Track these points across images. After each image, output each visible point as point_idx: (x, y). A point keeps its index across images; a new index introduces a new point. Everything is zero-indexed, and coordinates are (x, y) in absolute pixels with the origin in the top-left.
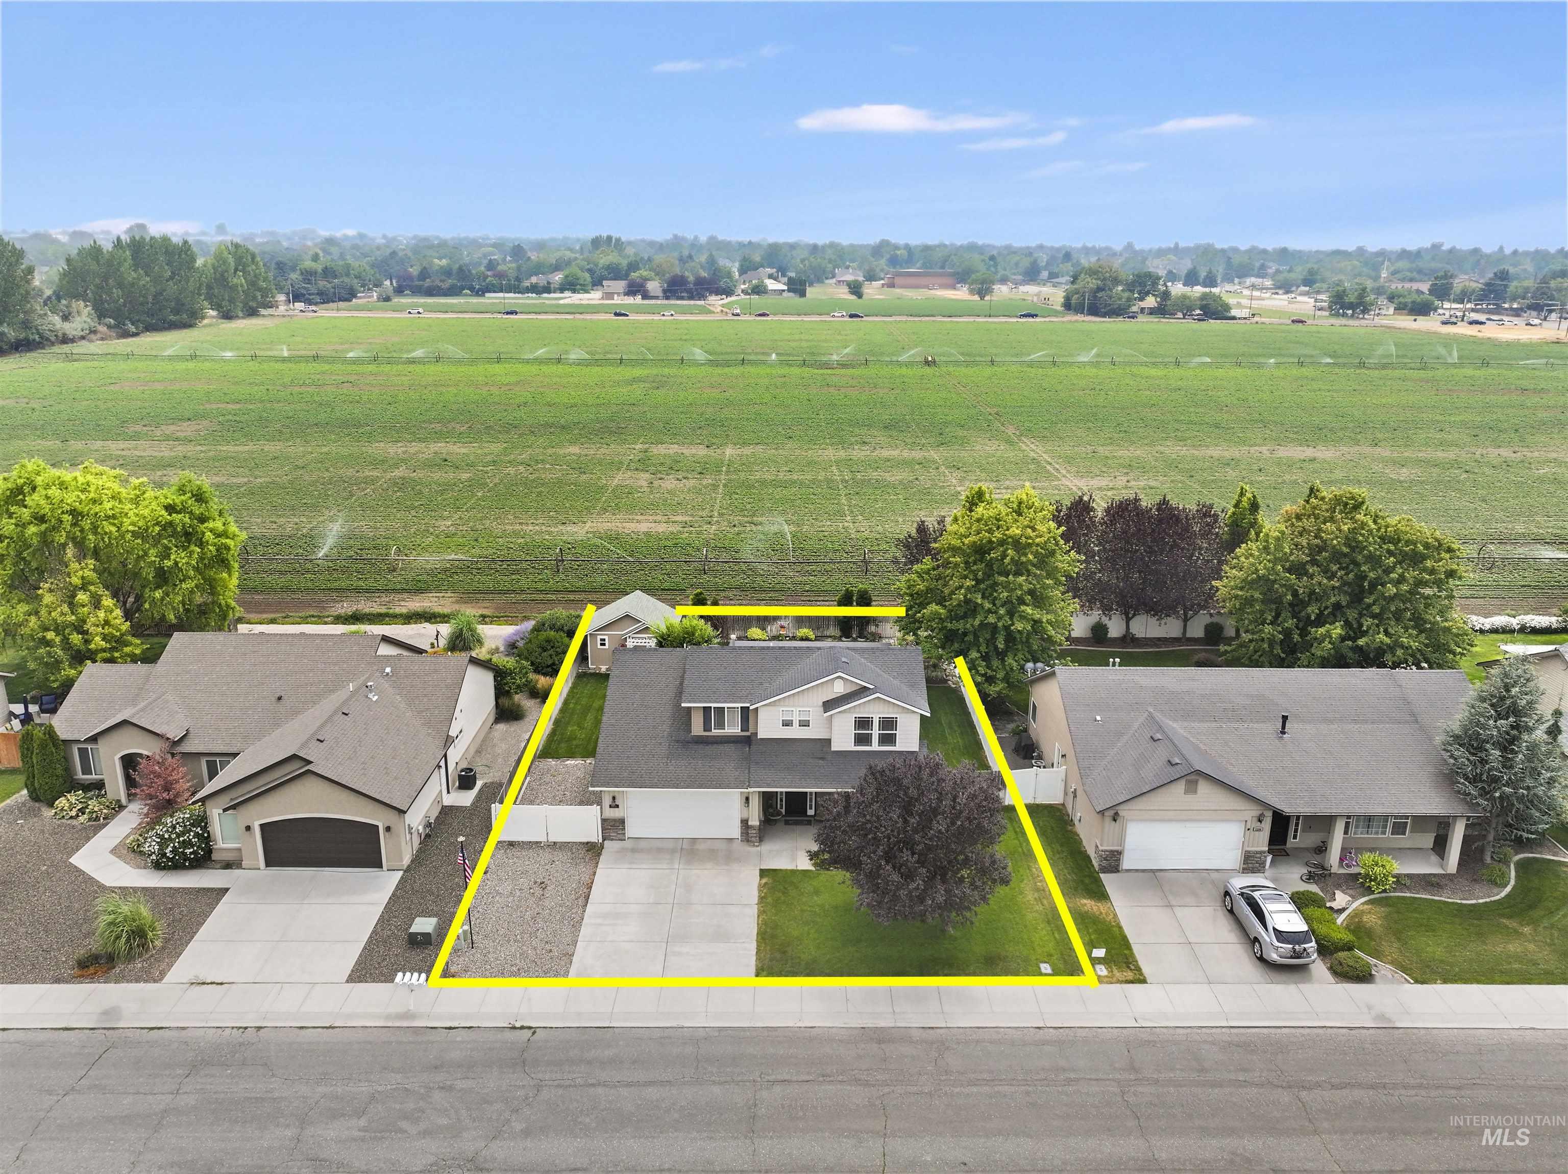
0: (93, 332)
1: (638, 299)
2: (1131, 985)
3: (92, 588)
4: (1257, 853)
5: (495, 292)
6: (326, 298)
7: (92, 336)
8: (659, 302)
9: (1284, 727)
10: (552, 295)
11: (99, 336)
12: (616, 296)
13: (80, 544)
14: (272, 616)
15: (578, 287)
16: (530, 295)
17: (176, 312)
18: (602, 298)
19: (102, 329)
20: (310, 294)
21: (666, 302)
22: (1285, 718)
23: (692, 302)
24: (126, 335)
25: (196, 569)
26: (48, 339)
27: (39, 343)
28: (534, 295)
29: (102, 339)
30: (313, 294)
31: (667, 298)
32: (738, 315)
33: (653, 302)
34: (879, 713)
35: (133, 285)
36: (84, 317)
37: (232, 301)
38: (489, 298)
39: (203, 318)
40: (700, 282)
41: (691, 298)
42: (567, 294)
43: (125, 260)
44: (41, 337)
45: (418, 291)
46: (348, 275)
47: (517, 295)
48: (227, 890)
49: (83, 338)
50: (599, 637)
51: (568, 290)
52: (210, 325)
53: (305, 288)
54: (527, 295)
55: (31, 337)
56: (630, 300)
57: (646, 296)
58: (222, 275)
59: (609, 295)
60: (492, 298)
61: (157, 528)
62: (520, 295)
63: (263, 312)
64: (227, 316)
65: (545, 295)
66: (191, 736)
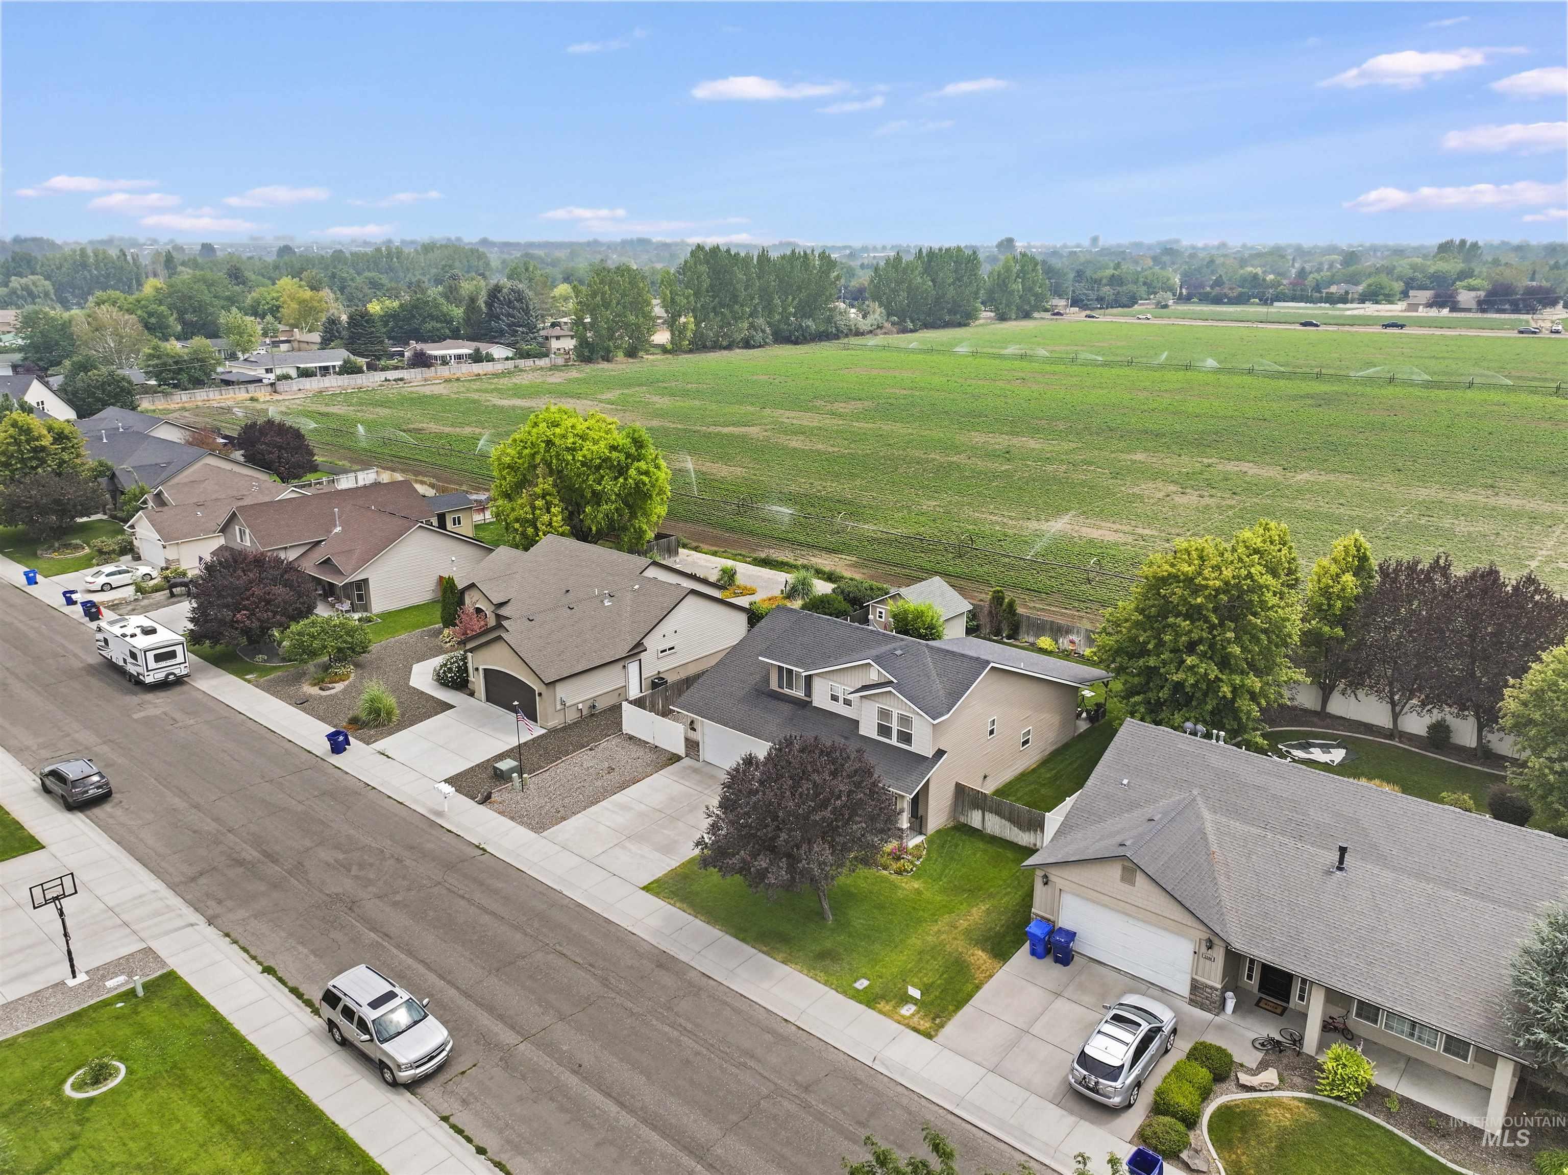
0: (880, 327)
1: (1445, 312)
2: (915, 1034)
3: (548, 498)
4: (1207, 986)
5: (1284, 301)
6: (1104, 303)
7: (878, 331)
8: (1470, 315)
9: (1341, 861)
10: (1349, 306)
11: (884, 330)
12: (1421, 308)
13: (549, 465)
14: (715, 549)
15: (1381, 297)
16: (1323, 305)
17: (951, 312)
18: (1405, 311)
19: (888, 325)
20: (1088, 300)
21: (1480, 315)
22: (1343, 850)
23: (1516, 316)
24: (904, 331)
25: (618, 495)
26: (842, 332)
27: (835, 335)
28: (1327, 305)
29: (885, 333)
30: (1092, 300)
31: (1483, 311)
32: (1557, 332)
33: (1462, 315)
34: (898, 709)
35: (917, 288)
36: (877, 316)
37: (1008, 305)
38: (1277, 307)
39: (976, 319)
40: (1531, 292)
41: (1516, 310)
42: (1368, 305)
43: (916, 268)
44: (838, 330)
45: (1206, 299)
46: (1136, 282)
47: (1308, 305)
48: (453, 707)
49: (871, 332)
50: (878, 610)
51: (1370, 300)
52: (982, 325)
53: (1085, 294)
54: (1319, 305)
55: (830, 330)
56: (1433, 312)
57: (1454, 308)
58: (1004, 281)
59: (1413, 307)
60: (1281, 307)
61: (598, 461)
62: (1312, 305)
63: (1036, 315)
64: (1002, 318)
65: (1340, 306)
66: (509, 604)
